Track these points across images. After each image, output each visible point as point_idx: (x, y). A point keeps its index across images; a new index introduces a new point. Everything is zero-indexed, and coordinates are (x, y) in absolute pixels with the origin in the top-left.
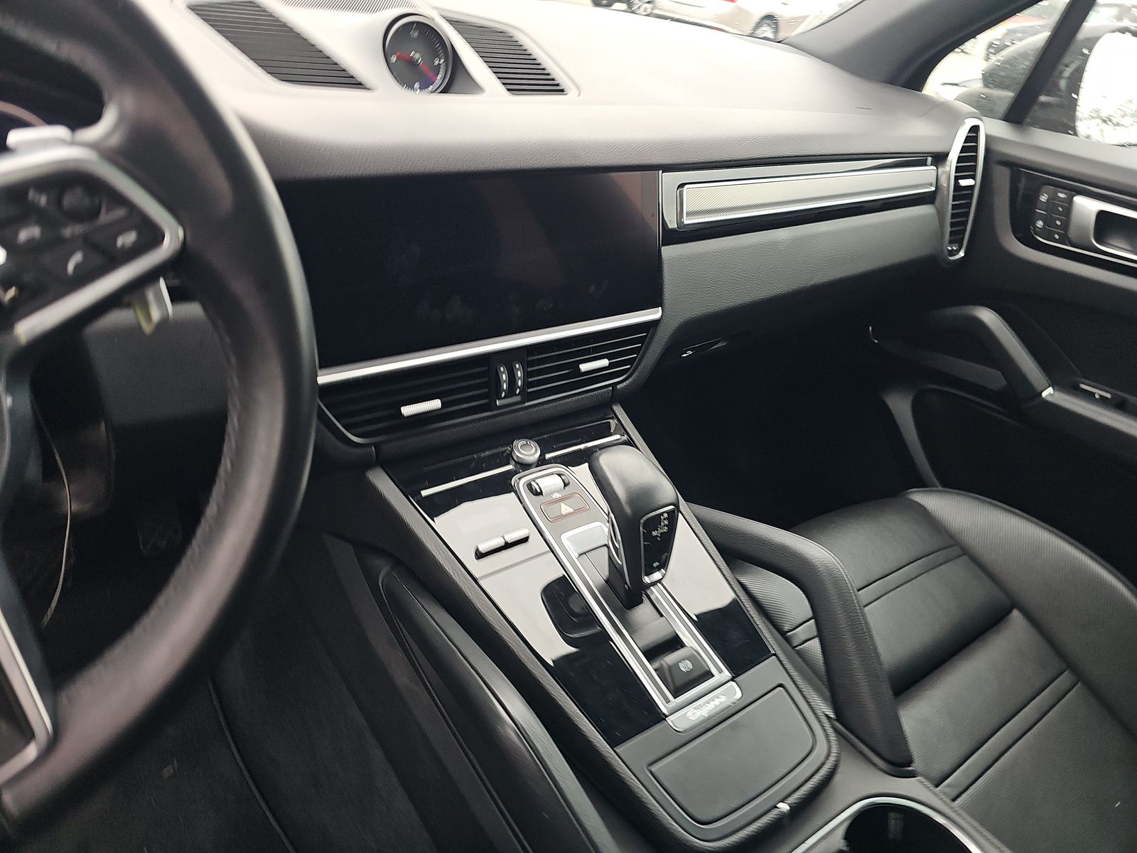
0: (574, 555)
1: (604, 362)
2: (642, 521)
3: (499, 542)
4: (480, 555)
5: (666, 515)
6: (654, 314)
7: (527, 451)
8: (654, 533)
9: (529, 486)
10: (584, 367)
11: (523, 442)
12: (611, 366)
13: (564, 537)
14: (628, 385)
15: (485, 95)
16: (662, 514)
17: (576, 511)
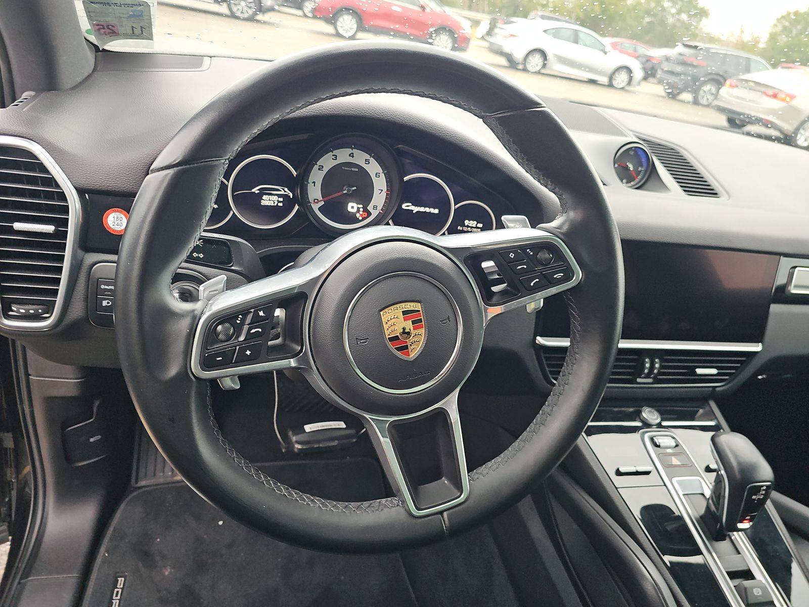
0: (681, 494)
1: (714, 371)
2: (748, 487)
3: (633, 469)
4: (619, 473)
5: (765, 488)
6: (757, 348)
7: (650, 415)
8: (754, 497)
9: (652, 439)
10: (699, 371)
11: (649, 409)
12: (718, 374)
13: (674, 480)
14: (723, 390)
15: (670, 194)
16: (763, 486)
17: (683, 465)
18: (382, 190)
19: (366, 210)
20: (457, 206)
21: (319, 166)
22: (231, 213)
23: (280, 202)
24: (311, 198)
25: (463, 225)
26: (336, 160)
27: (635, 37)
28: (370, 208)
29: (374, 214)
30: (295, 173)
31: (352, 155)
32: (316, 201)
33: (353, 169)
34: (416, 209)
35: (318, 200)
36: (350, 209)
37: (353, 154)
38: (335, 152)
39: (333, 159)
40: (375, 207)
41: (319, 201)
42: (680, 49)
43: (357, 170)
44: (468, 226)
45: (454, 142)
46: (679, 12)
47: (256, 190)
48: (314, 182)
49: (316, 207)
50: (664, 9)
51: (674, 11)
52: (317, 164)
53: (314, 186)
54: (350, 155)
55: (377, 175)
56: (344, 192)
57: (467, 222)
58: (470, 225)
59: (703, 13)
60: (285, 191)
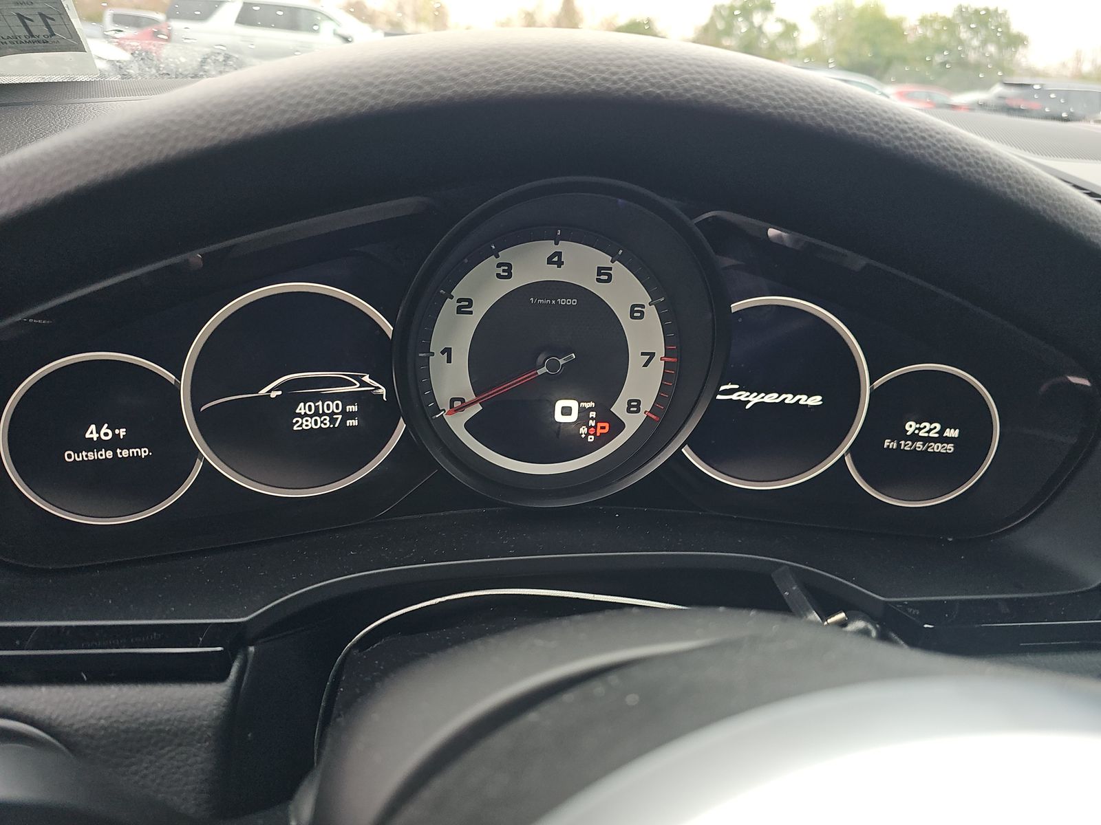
18: (652, 355)
19: (605, 414)
20: (877, 383)
21: (459, 301)
22: (199, 466)
23: (351, 415)
24: (443, 399)
25: (901, 435)
26: (509, 276)
27: (923, 81)
28: (619, 408)
29: (633, 423)
30: (388, 328)
31: (556, 259)
32: (458, 404)
33: (562, 302)
34: (754, 399)
35: (462, 400)
36: (559, 417)
37: (559, 254)
38: (505, 255)
39: (499, 276)
40: (634, 406)
41: (465, 405)
42: (998, 89)
43: (574, 302)
44: (915, 437)
45: (950, 168)
46: (984, 43)
47: (270, 390)
48: (447, 351)
49: (457, 424)
50: (961, 42)
51: (975, 43)
52: (452, 297)
53: (449, 361)
54: (550, 261)
55: (636, 312)
56: (540, 372)
57: (911, 427)
58: (922, 434)
59: (1017, 41)
60: (363, 384)
